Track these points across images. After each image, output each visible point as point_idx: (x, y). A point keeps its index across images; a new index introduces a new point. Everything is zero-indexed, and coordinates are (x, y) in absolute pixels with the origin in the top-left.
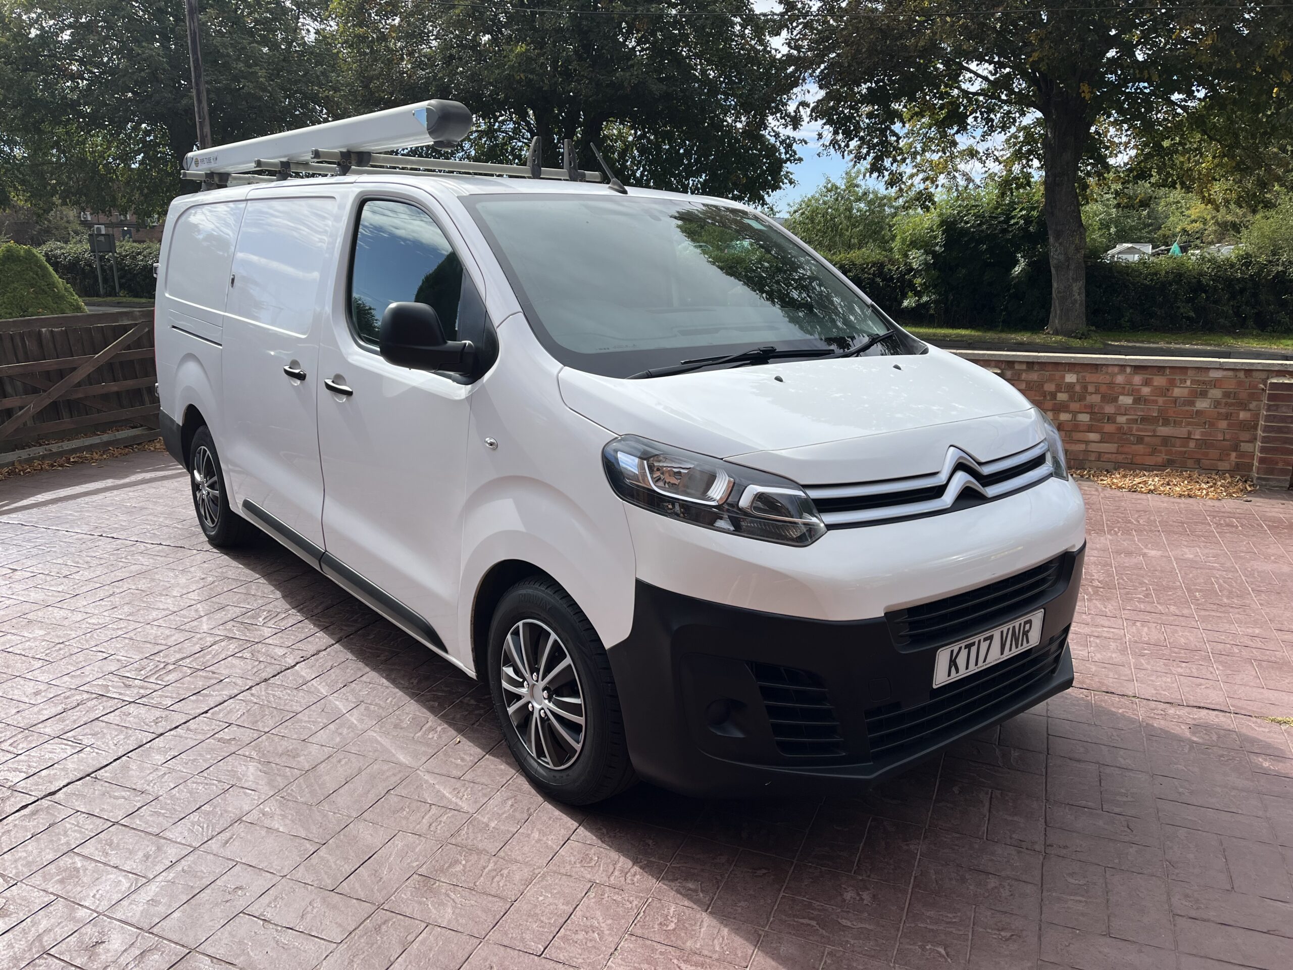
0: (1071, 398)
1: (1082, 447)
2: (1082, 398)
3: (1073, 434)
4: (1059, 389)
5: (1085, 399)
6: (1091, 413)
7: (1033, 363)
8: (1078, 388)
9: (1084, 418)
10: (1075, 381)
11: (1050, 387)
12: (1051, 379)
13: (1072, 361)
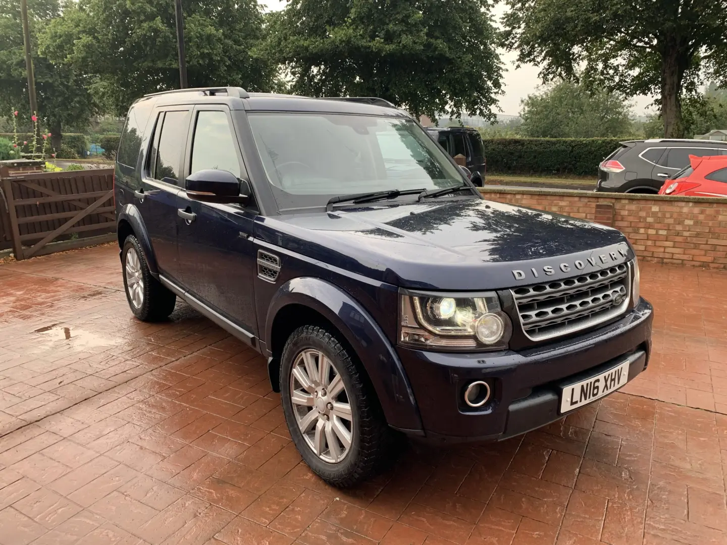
0: (656, 221)
1: (662, 250)
2: (662, 221)
3: (656, 242)
4: (648, 215)
5: (664, 221)
6: (668, 230)
7: (632, 199)
8: (659, 215)
9: (663, 233)
10: (657, 210)
11: (643, 214)
12: (643, 209)
13: (656, 198)
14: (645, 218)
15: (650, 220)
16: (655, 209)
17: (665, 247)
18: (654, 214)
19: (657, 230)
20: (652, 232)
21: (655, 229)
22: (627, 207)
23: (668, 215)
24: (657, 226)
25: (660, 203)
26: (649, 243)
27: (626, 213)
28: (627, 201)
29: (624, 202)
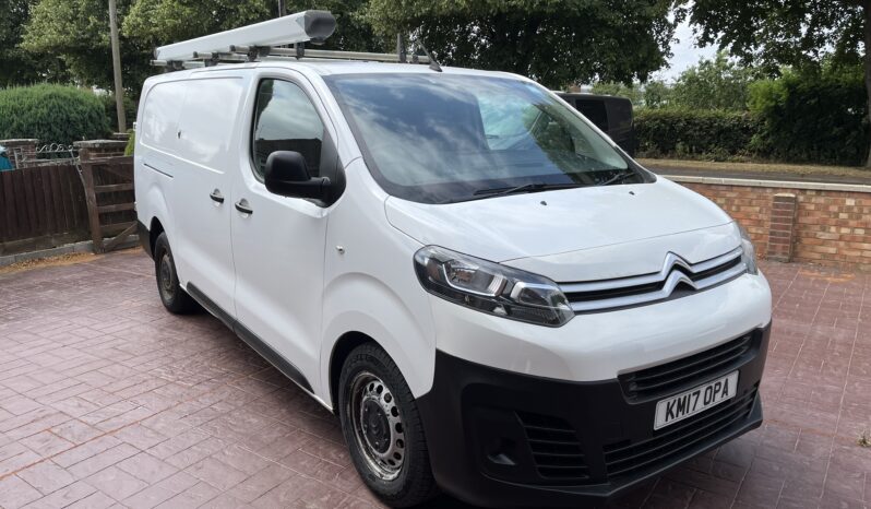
0: (850, 217)
1: (859, 254)
2: (859, 218)
3: (852, 244)
4: (841, 210)
5: (860, 218)
6: (866, 229)
7: (821, 191)
8: (856, 210)
9: (860, 232)
10: (853, 204)
11: (834, 208)
12: (835, 203)
13: (851, 190)
14: (836, 215)
15: (843, 216)
16: (850, 202)
17: (862, 250)
18: (850, 208)
19: (853, 228)
20: (844, 231)
21: (849, 227)
22: (813, 200)
23: (865, 211)
24: (852, 223)
25: (855, 195)
26: (842, 244)
27: (812, 207)
28: (814, 193)
29: (808, 193)
